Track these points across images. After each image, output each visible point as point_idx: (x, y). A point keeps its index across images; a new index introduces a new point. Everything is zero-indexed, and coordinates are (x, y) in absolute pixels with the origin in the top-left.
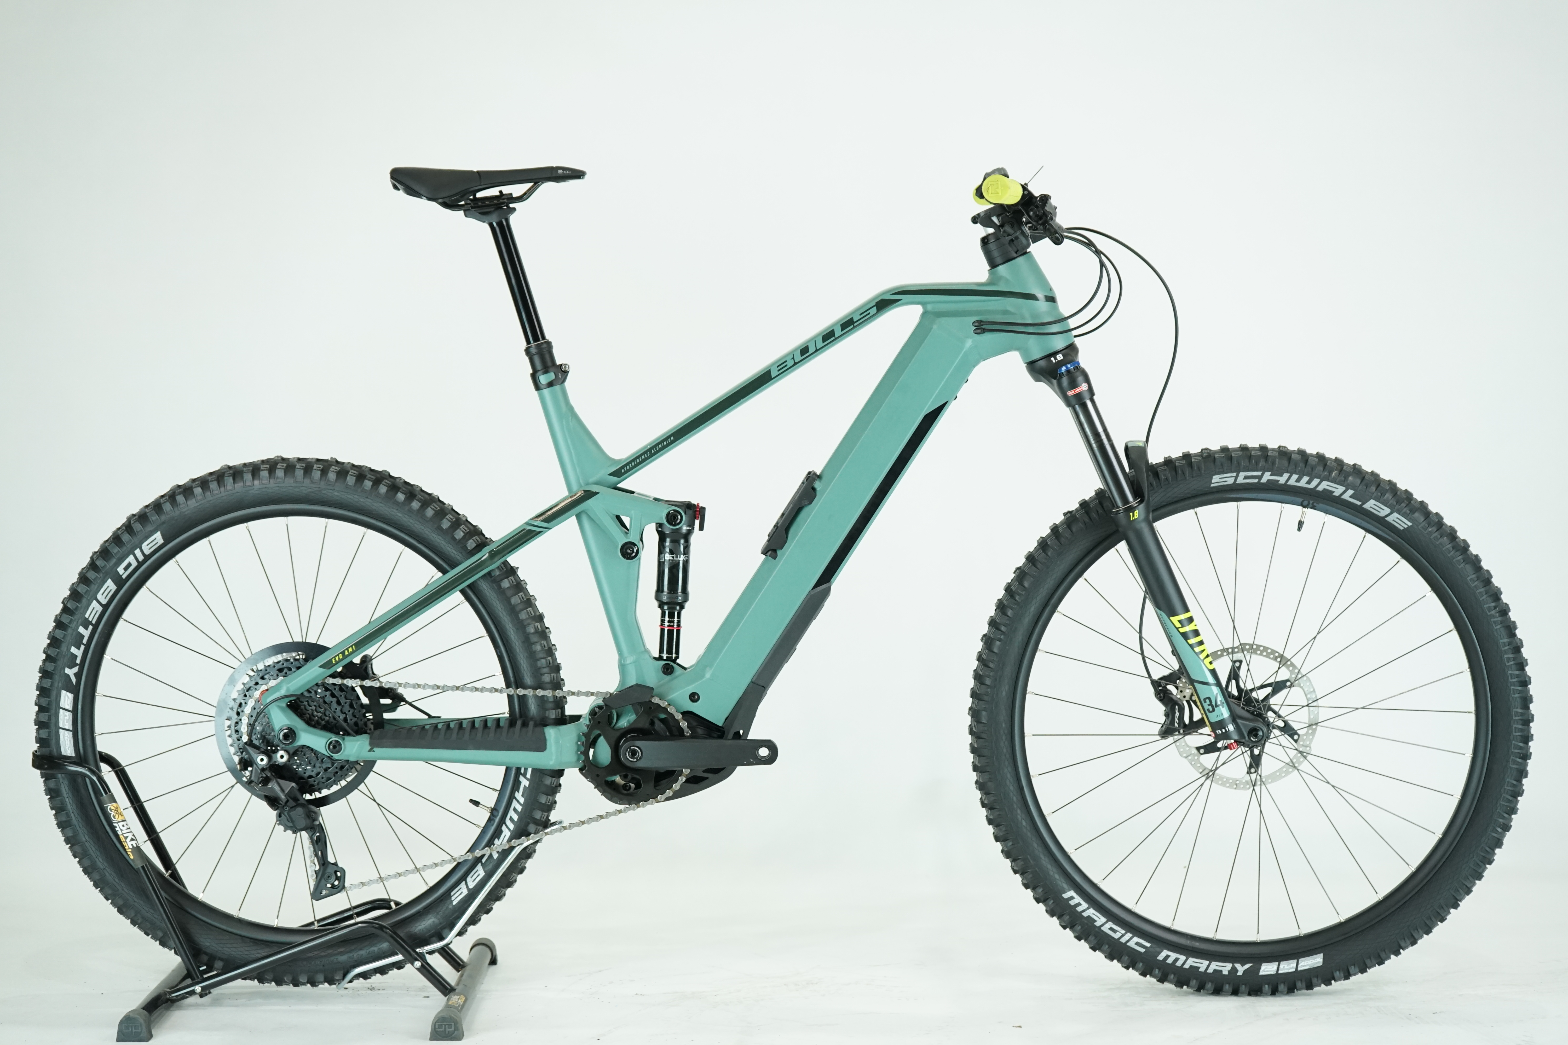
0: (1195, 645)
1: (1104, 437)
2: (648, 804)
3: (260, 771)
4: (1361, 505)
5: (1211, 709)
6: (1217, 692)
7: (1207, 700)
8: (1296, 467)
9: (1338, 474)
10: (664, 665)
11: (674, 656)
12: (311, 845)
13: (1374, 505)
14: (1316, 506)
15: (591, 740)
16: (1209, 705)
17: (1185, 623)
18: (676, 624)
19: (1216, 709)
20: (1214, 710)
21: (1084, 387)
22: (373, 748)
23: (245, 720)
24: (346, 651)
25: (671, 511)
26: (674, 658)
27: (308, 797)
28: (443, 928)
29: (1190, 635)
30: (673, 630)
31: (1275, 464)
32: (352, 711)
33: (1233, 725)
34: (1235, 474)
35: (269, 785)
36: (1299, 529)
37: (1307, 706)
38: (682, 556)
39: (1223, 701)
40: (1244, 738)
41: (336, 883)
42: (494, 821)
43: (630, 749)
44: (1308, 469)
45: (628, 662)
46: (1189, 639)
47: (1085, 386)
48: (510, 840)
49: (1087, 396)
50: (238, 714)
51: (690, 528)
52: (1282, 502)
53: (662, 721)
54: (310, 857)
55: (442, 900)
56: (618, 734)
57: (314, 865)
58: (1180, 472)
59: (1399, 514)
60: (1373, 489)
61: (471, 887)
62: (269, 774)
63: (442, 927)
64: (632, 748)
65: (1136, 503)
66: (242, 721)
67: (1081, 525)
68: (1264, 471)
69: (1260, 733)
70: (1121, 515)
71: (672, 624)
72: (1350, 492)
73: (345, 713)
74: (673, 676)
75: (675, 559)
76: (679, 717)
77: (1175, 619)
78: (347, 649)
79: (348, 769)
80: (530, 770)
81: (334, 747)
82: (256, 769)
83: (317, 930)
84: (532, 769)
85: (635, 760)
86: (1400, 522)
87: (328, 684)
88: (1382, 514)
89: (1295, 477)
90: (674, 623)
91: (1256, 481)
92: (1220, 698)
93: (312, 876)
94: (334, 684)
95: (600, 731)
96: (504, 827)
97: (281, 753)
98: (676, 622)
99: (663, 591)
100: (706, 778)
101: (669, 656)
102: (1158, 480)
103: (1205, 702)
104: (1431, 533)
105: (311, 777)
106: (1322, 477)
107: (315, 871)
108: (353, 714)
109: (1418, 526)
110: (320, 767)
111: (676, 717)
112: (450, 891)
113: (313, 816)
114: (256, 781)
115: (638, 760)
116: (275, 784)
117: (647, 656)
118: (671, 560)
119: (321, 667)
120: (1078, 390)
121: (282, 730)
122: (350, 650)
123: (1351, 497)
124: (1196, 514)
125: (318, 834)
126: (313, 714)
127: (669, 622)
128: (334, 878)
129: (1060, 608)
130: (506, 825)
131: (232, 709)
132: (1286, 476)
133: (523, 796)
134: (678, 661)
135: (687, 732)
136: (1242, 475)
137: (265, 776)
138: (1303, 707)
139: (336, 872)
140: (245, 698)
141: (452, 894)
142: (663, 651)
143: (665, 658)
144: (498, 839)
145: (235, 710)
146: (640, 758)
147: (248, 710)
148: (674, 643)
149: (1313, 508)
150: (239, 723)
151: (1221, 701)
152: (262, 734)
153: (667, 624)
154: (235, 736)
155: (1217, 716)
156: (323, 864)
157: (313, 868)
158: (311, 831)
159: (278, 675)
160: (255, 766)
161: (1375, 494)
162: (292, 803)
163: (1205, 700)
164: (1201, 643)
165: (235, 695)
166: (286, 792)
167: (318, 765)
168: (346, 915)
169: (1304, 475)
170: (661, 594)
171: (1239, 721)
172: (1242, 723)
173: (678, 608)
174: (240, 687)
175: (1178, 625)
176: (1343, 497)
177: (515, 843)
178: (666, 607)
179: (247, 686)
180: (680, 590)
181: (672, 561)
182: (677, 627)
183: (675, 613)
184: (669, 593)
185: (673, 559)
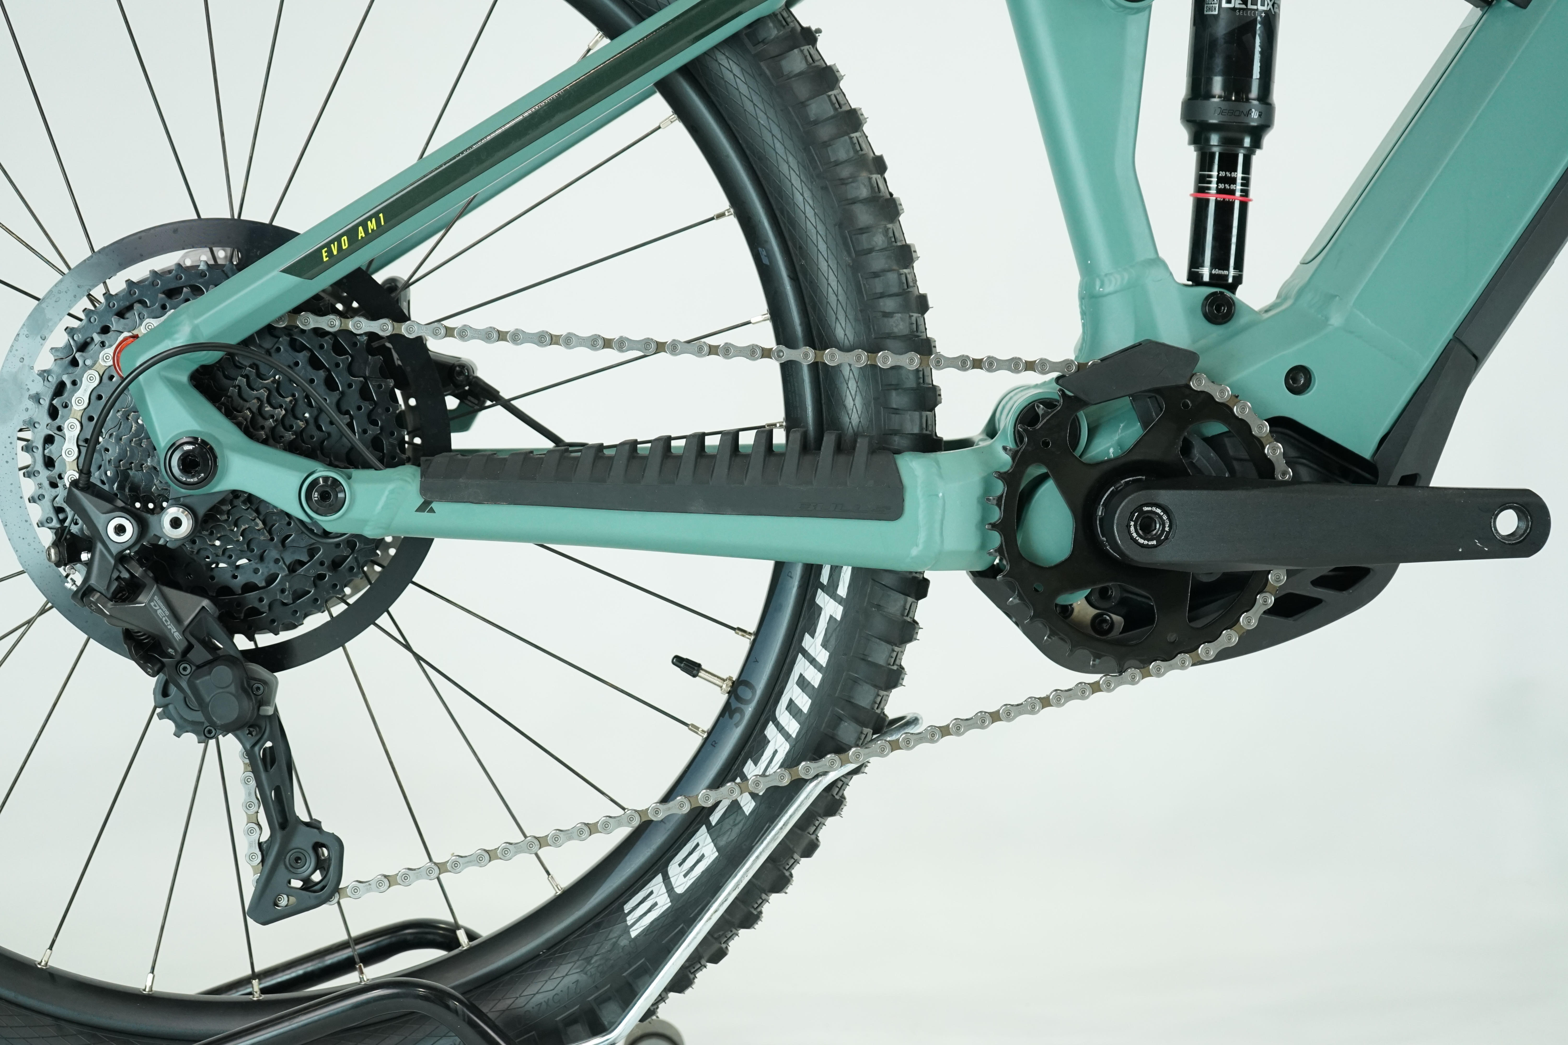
2: (1172, 668)
3: (113, 562)
10: (1207, 298)
11: (1232, 272)
12: (251, 775)
15: (1020, 491)
18: (1237, 187)
22: (431, 502)
23: (72, 430)
24: (360, 228)
26: (1230, 280)
27: (242, 642)
28: (603, 1000)
30: (1232, 203)
32: (366, 406)
35: (140, 598)
38: (1262, 3)
41: (317, 877)
42: (742, 712)
43: (1142, 512)
45: (1109, 288)
48: (790, 762)
50: (53, 413)
53: (1213, 442)
54: (248, 806)
55: (598, 926)
56: (1095, 474)
57: (256, 827)
61: (680, 890)
62: (138, 572)
63: (600, 995)
64: (1146, 509)
66: (66, 430)
71: (1221, 186)
73: (347, 412)
74: (1231, 326)
75: (1250, 6)
76: (1261, 429)
78: (364, 224)
79: (352, 569)
80: (846, 575)
81: (324, 496)
82: (102, 555)
83: (259, 1001)
84: (853, 569)
85: (1154, 542)
87: (303, 331)
90: (1233, 183)
93: (251, 857)
94: (318, 332)
95: (1048, 466)
96: (771, 731)
97: (173, 512)
98: (1238, 180)
99: (1209, 96)
100: (1315, 602)
101: (1218, 272)
105: (250, 587)
107: (260, 845)
108: (369, 414)
110: (277, 561)
111: (1255, 432)
112: (622, 900)
113: (260, 692)
114: (102, 588)
115: (1160, 543)
116: (156, 598)
118: (1240, 9)
119: (288, 271)
121: (174, 447)
122: (372, 225)
125: (269, 744)
126: (260, 408)
127: (1219, 180)
128: (311, 862)
130: (778, 725)
131: (37, 399)
133: (825, 645)
135: (1284, 472)
137: (125, 575)
139: (317, 846)
140: (71, 369)
141: (627, 908)
142: (1203, 261)
143: (1206, 278)
144: (756, 764)
145: (45, 403)
146: (1166, 538)
147: (80, 399)
148: (1234, 240)
150: (57, 438)
152: (117, 467)
153: (1213, 185)
154: (44, 474)
156: (284, 825)
157: (255, 836)
158: (250, 733)
159: (164, 307)
160: (99, 546)
162: (200, 654)
165: (46, 361)
166: (187, 623)
167: (273, 553)
168: (330, 960)
170: (1206, 102)
173: (1247, 142)
174: (59, 338)
177: (807, 769)
178: (1214, 139)
179: (79, 337)
180: (1254, 93)
181: (1239, 12)
182: (1241, 196)
183: (1237, 156)
184: (1226, 98)
185: (1244, 6)
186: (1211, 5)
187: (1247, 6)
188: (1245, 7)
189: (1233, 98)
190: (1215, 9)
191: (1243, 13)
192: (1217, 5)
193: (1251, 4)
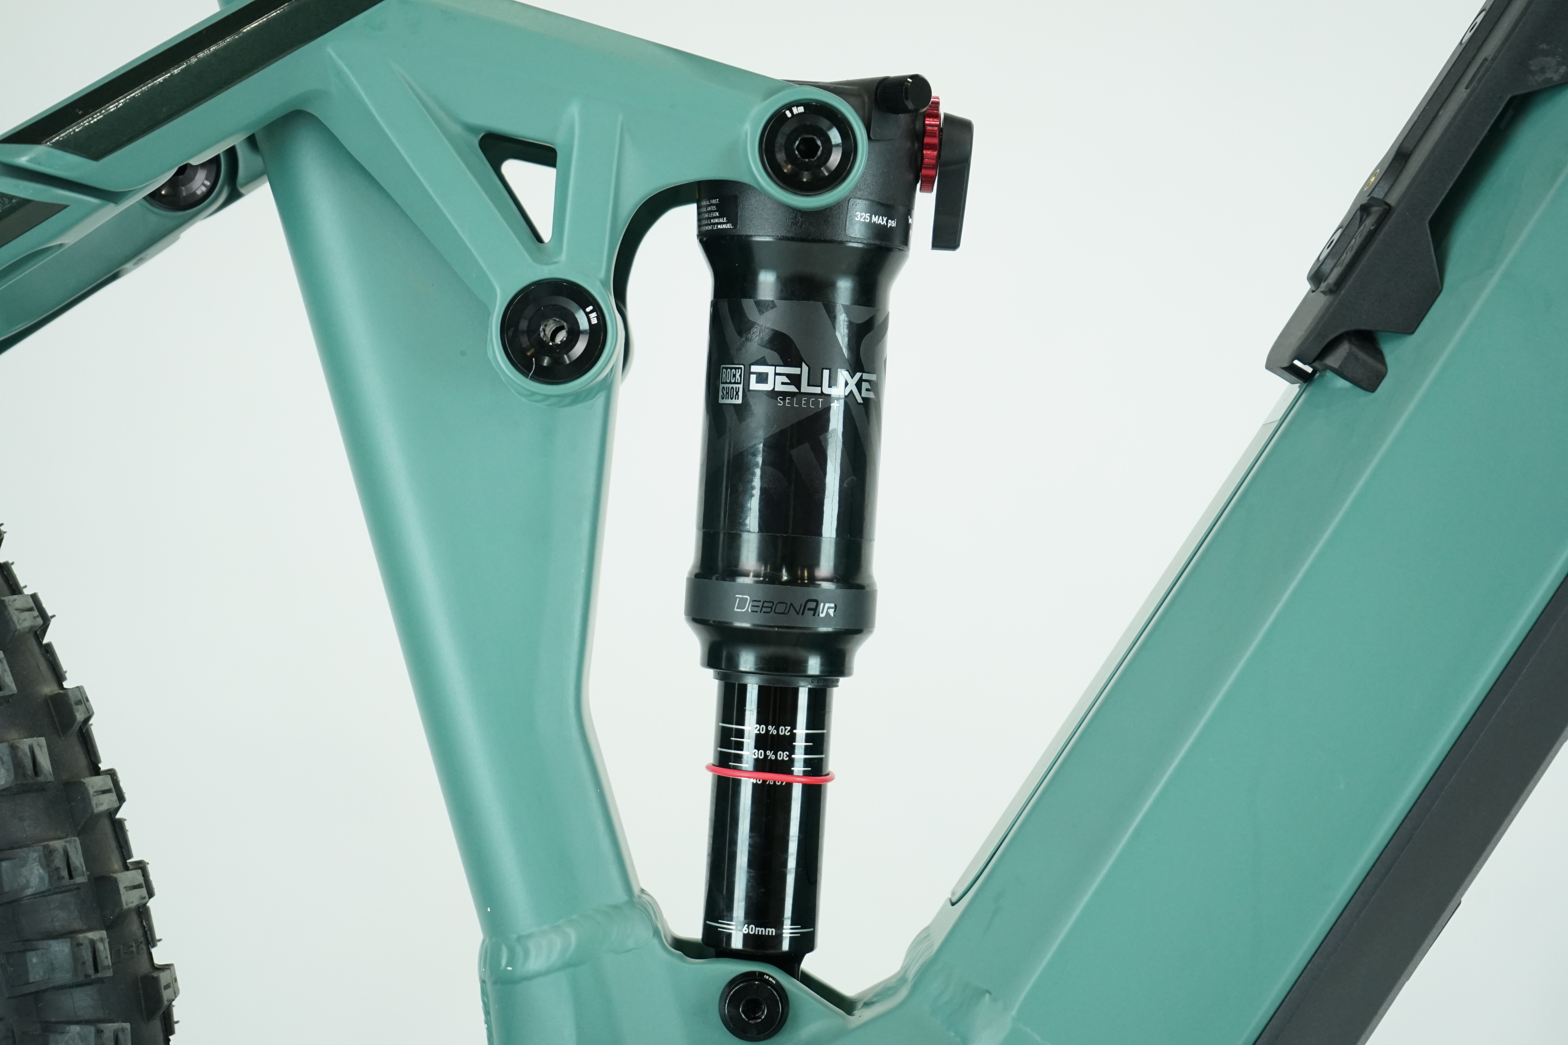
10: (732, 982)
11: (788, 931)
18: (799, 756)
25: (789, 107)
26: (785, 946)
30: (789, 786)
38: (843, 375)
51: (892, 223)
71: (783, 756)
75: (805, 388)
90: (792, 750)
98: (800, 743)
99: (733, 571)
101: (760, 930)
117: (644, 933)
118: (784, 394)
127: (761, 742)
134: (809, 964)
143: (737, 943)
148: (792, 863)
153: (749, 753)
170: (726, 583)
173: (814, 665)
178: (747, 661)
180: (826, 564)
181: (784, 400)
182: (806, 774)
183: (794, 694)
184: (771, 578)
185: (792, 389)
186: (731, 386)
187: (799, 387)
188: (796, 390)
189: (785, 578)
190: (737, 393)
191: (791, 403)
192: (741, 386)
193: (809, 385)
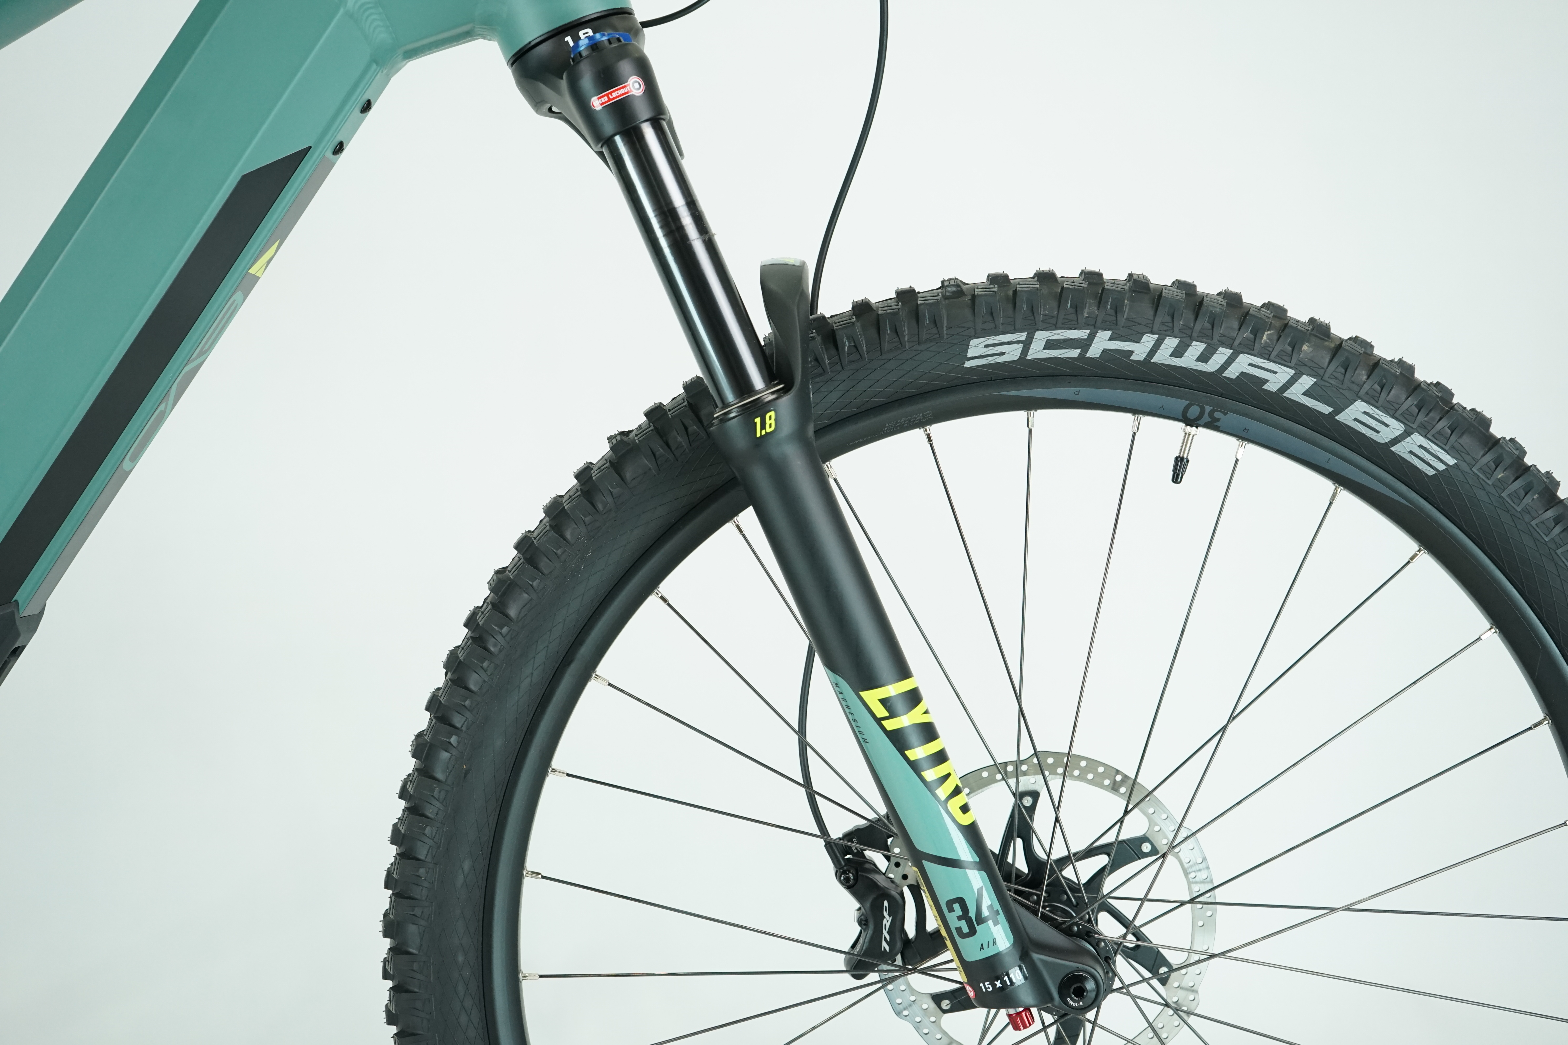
0: (924, 764)
1: (687, 220)
4: (1331, 416)
5: (966, 930)
6: (981, 884)
7: (956, 906)
8: (1173, 318)
9: (1275, 338)
13: (1365, 413)
14: (1218, 420)
16: (959, 918)
17: (899, 706)
19: (978, 928)
20: (973, 932)
21: (634, 86)
29: (913, 737)
31: (1123, 312)
33: (1021, 969)
34: (1023, 336)
36: (1177, 478)
37: (1192, 901)
39: (997, 906)
40: (1052, 999)
44: (1203, 323)
46: (909, 748)
47: (637, 86)
49: (643, 111)
52: (1135, 411)
58: (889, 332)
59: (1425, 437)
60: (1362, 375)
65: (773, 393)
67: (646, 462)
68: (1094, 327)
69: (1090, 985)
70: (734, 425)
72: (1307, 381)
77: (872, 697)
86: (1427, 457)
88: (1384, 436)
89: (1171, 343)
91: (1075, 353)
92: (989, 901)
102: (833, 352)
103: (951, 910)
104: (1502, 484)
106: (1237, 342)
109: (1471, 466)
120: (617, 94)
123: (1306, 393)
124: (930, 439)
129: (602, 668)
132: (1149, 340)
136: (1041, 337)
138: (1183, 903)
149: (1212, 425)
151: (991, 907)
155: (982, 948)
161: (1366, 387)
163: (950, 904)
164: (940, 757)
169: (1192, 339)
171: (1036, 956)
172: (1045, 963)
175: (881, 712)
176: (1287, 394)
